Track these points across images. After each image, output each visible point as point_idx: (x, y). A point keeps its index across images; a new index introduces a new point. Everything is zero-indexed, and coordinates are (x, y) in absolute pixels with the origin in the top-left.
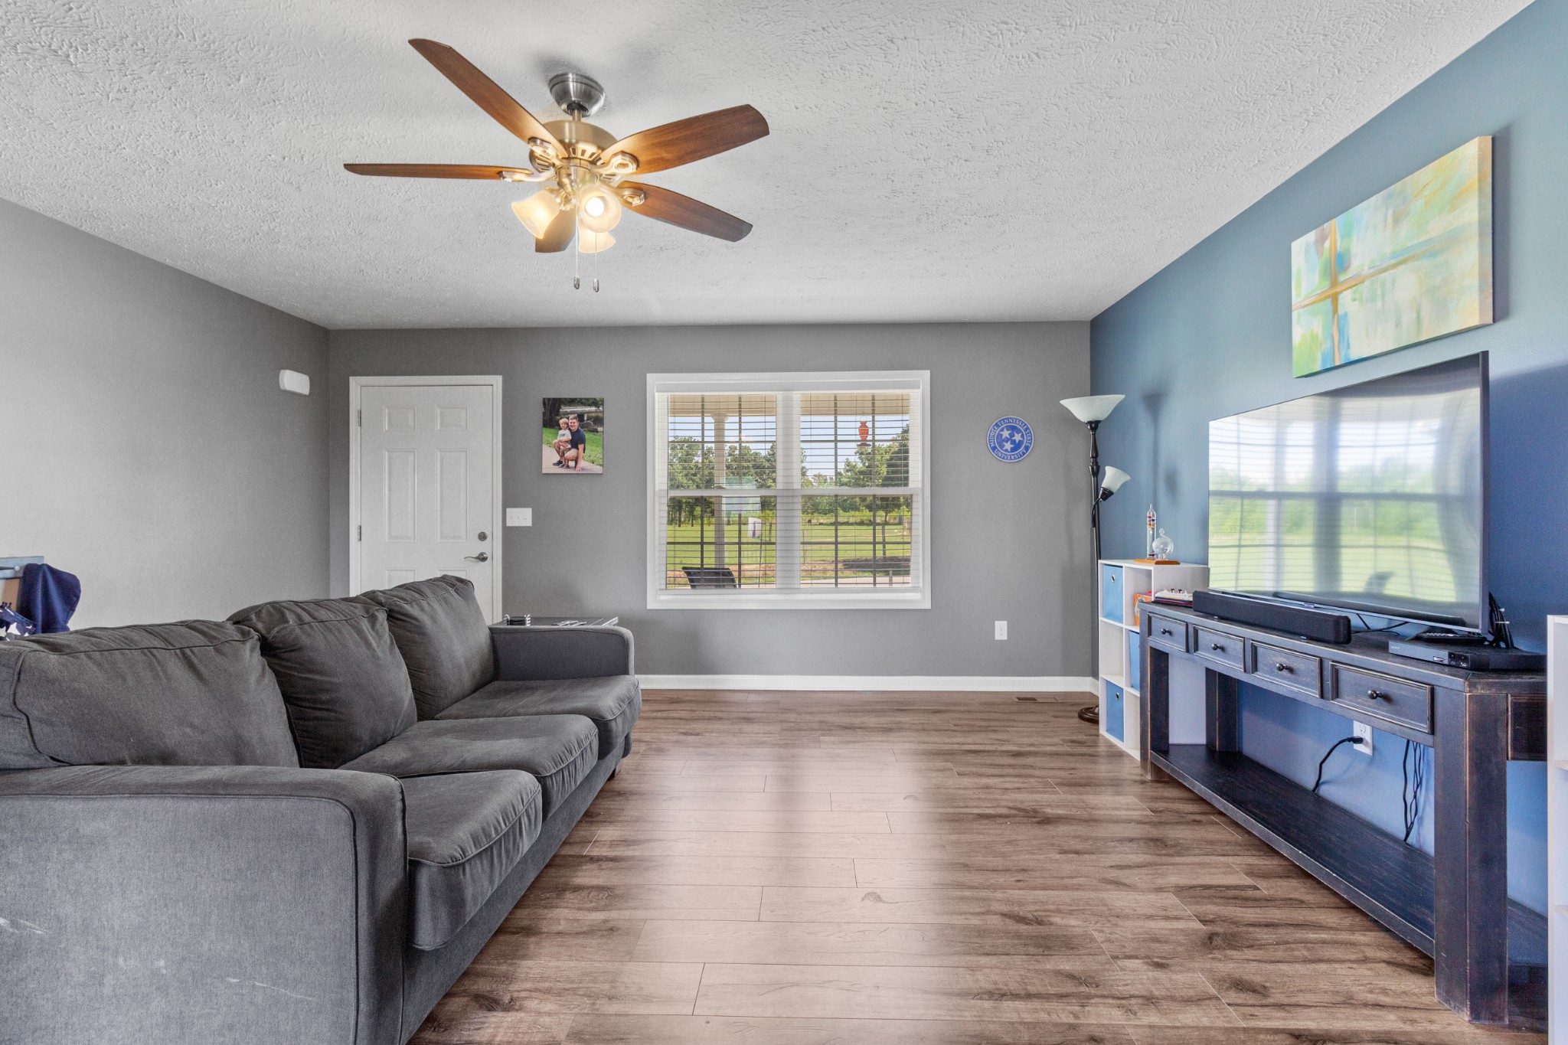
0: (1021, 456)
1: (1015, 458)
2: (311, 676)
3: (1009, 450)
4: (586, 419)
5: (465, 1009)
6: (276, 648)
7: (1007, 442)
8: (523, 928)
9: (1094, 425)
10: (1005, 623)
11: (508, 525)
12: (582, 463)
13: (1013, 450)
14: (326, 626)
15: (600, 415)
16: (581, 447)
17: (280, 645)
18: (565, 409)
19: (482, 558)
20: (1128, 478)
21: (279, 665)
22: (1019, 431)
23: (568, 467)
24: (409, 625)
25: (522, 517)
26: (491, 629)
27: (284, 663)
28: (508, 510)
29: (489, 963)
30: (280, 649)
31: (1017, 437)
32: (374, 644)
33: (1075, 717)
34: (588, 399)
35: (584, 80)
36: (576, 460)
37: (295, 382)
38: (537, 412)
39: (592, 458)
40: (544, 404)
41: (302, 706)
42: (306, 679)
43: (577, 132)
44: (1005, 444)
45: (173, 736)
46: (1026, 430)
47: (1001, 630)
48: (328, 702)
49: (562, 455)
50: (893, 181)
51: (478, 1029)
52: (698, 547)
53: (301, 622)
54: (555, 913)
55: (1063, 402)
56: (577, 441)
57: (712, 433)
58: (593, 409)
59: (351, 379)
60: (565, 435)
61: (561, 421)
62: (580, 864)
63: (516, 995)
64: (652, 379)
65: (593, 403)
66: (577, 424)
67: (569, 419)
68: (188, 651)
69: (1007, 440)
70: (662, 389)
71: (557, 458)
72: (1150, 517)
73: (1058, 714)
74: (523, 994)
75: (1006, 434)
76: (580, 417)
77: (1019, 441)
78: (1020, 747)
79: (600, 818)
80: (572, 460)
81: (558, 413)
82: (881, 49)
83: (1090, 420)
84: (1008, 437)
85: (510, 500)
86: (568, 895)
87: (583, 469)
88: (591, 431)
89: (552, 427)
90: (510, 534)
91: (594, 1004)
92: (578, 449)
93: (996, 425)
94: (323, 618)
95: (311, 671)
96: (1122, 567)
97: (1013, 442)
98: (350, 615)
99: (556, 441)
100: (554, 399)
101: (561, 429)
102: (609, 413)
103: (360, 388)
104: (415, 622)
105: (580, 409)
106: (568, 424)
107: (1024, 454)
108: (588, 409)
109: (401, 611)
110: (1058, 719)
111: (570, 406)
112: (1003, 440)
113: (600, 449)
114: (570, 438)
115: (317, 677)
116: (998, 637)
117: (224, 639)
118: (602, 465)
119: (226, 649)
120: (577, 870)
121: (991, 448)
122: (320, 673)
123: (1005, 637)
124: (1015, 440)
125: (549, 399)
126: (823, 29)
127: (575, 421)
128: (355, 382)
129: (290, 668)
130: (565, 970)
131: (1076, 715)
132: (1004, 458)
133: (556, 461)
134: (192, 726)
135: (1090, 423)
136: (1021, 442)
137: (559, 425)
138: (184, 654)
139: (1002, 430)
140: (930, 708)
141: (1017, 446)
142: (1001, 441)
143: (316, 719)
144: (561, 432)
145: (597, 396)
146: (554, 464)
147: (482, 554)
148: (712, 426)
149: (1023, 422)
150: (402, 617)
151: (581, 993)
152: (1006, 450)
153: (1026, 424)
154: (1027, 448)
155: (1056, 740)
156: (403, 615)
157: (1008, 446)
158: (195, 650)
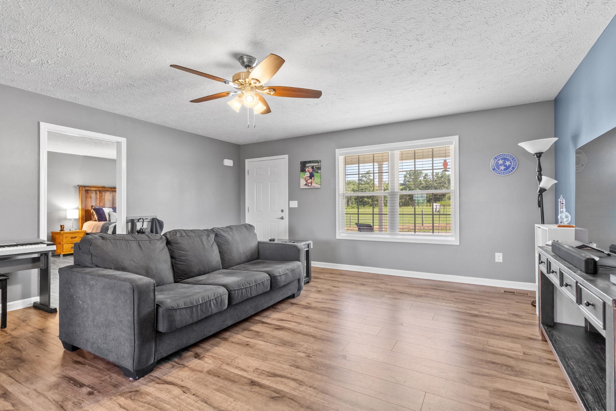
0: (510, 172)
1: (506, 174)
2: (180, 251)
3: (503, 170)
4: (314, 168)
5: (190, 356)
6: (171, 243)
7: (502, 166)
8: (224, 338)
9: (539, 155)
10: (501, 254)
11: (290, 207)
12: (313, 184)
13: (505, 170)
14: (190, 238)
15: (319, 166)
16: (313, 178)
17: (172, 242)
18: (307, 165)
19: (282, 218)
20: (556, 182)
21: (171, 247)
22: (508, 160)
23: (309, 186)
24: (222, 239)
25: (294, 204)
26: (258, 242)
27: (173, 247)
28: (290, 201)
29: (207, 346)
30: (172, 243)
31: (508, 163)
32: (205, 244)
33: (529, 304)
34: (315, 161)
35: (249, 57)
36: (311, 183)
37: (228, 163)
38: (299, 166)
39: (316, 182)
40: (301, 163)
41: (177, 260)
42: (179, 252)
43: (245, 75)
44: (500, 167)
45: (127, 263)
46: (513, 159)
47: (499, 257)
48: (185, 260)
49: (307, 182)
50: (385, 62)
51: (188, 362)
52: (357, 215)
53: (182, 236)
54: (237, 336)
55: (519, 144)
56: (311, 176)
57: (377, 169)
58: (317, 164)
59: (246, 160)
60: (308, 174)
61: (306, 169)
62: (258, 323)
63: (205, 356)
64: (337, 151)
65: (317, 162)
66: (311, 170)
67: (309, 169)
68: (140, 242)
69: (501, 165)
70: (341, 154)
71: (305, 183)
72: (560, 202)
73: (519, 301)
74: (207, 356)
75: (501, 162)
76: (313, 167)
77: (509, 165)
78: (479, 313)
79: (277, 310)
80: (310, 183)
81: (305, 167)
82: (335, 17)
83: (536, 152)
84: (502, 163)
85: (291, 198)
86: (246, 332)
87: (313, 186)
88: (316, 172)
89: (303, 171)
90: (291, 210)
91: (222, 364)
92: (312, 179)
93: (495, 158)
94: (190, 235)
95: (181, 250)
96: (540, 228)
97: (505, 166)
98: (200, 234)
99: (305, 177)
100: (304, 162)
101: (306, 172)
102: (323, 165)
103: (248, 163)
104: (225, 238)
105: (312, 164)
106: (308, 170)
107: (512, 171)
108: (315, 164)
109: (220, 234)
110: (518, 304)
111: (309, 164)
112: (500, 165)
113: (319, 179)
114: (309, 175)
115: (182, 252)
116: (497, 260)
117: (153, 239)
118: (320, 185)
119: (152, 242)
120: (255, 325)
121: (493, 169)
122: (184, 251)
123: (501, 261)
124: (506, 165)
125: (302, 162)
126: (307, 18)
127: (311, 169)
128: (247, 161)
129: (174, 249)
130: (224, 353)
131: (531, 303)
132: (500, 174)
133: (305, 184)
134: (134, 261)
135: (536, 154)
136: (510, 166)
137: (306, 171)
138: (139, 242)
139: (499, 160)
140: (449, 289)
141: (507, 168)
142: (498, 166)
143: (180, 264)
144: (306, 173)
145: (318, 159)
146: (304, 185)
147: (282, 217)
148: (377, 166)
149: (511, 156)
150: (221, 236)
151: (221, 360)
152: (501, 170)
153: (513, 157)
154: (513, 168)
155: (505, 313)
156: (221, 235)
157: (502, 168)
158: (143, 242)
